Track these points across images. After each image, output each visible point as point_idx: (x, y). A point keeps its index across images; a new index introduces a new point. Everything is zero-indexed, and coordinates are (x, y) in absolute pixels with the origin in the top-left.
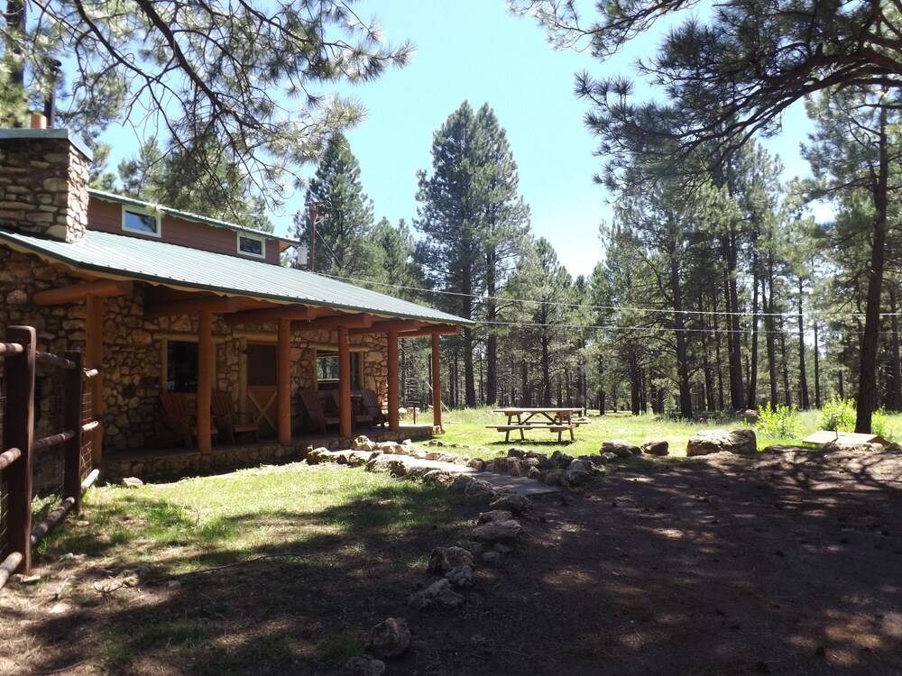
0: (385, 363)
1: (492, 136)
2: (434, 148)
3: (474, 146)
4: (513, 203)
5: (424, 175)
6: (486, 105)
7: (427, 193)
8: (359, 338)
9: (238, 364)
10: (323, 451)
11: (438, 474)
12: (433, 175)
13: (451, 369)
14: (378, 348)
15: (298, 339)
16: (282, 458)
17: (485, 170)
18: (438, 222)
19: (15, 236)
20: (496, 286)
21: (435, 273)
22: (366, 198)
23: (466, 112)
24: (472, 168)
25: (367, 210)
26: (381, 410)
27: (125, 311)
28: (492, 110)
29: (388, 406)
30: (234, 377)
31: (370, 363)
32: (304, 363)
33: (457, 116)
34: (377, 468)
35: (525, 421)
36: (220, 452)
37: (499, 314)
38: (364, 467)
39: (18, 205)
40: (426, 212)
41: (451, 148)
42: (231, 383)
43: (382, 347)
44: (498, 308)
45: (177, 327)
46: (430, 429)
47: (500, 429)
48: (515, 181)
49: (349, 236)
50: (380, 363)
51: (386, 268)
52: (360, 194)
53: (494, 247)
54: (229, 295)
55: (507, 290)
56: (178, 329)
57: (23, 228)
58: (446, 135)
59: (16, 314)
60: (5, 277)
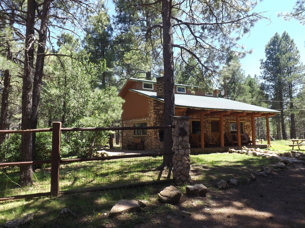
0: (251, 125)
1: (288, 43)
2: (266, 51)
3: (281, 48)
4: (298, 65)
5: (262, 60)
6: (285, 32)
7: (264, 66)
8: (242, 118)
9: (209, 126)
10: (233, 150)
11: (266, 155)
12: (266, 60)
13: (277, 126)
14: (248, 121)
15: (225, 119)
16: (222, 151)
17: (286, 55)
18: (268, 75)
19: (161, 99)
20: (293, 96)
21: (268, 93)
22: (242, 70)
23: (277, 36)
24: (280, 56)
25: (243, 74)
26: (250, 139)
27: (182, 114)
28: (287, 33)
29: (252, 138)
30: (208, 130)
31: (246, 125)
32: (226, 126)
33: (273, 39)
34: (249, 154)
35: (299, 144)
36: (206, 149)
37: (295, 106)
38: (245, 154)
39: (161, 92)
40: (264, 73)
41: (272, 50)
42: (207, 132)
43: (250, 120)
44: (294, 104)
45: (194, 117)
46: (266, 145)
47: (290, 146)
48: (299, 57)
49: (237, 83)
50: (249, 125)
51: (250, 92)
52: (240, 69)
53: (291, 82)
54: (208, 110)
55: (297, 97)
56: (194, 118)
57: (162, 97)
58: (269, 46)
59: (161, 116)
60: (159, 108)
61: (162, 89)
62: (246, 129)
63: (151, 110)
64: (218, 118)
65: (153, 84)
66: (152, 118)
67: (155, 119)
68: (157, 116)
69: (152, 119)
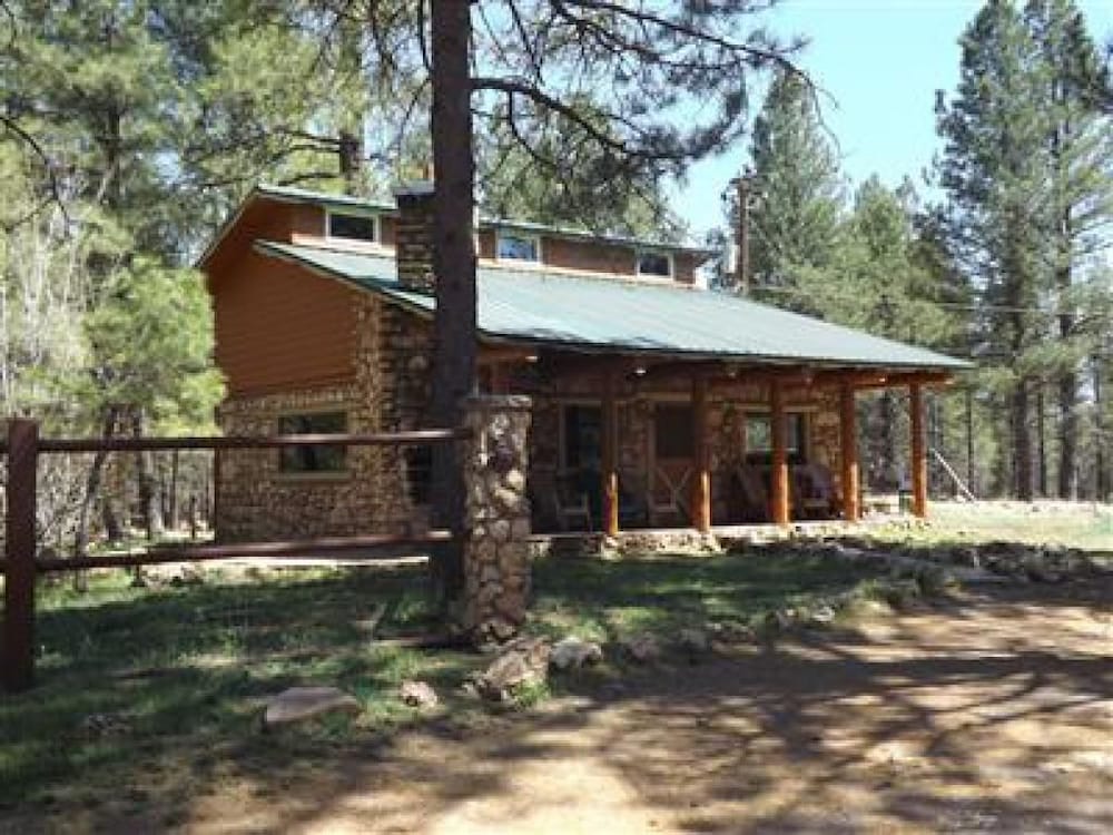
0: (840, 428)
8: (800, 393)
9: (644, 432)
14: (828, 409)
15: (719, 398)
30: (639, 448)
31: (821, 427)
32: (728, 429)
43: (837, 405)
50: (833, 428)
56: (575, 391)
59: (417, 383)
60: (407, 342)
61: (422, 253)
62: (821, 443)
63: (367, 351)
64: (685, 390)
65: (375, 217)
66: (374, 388)
67: (388, 395)
68: (399, 379)
69: (372, 395)
